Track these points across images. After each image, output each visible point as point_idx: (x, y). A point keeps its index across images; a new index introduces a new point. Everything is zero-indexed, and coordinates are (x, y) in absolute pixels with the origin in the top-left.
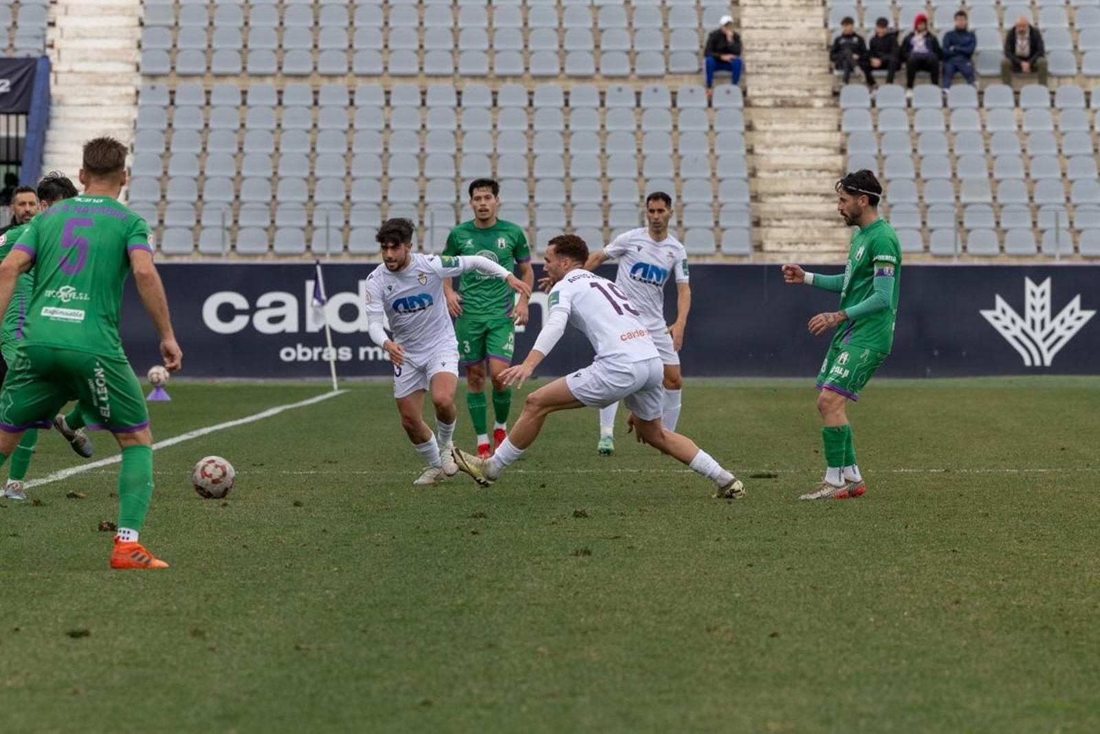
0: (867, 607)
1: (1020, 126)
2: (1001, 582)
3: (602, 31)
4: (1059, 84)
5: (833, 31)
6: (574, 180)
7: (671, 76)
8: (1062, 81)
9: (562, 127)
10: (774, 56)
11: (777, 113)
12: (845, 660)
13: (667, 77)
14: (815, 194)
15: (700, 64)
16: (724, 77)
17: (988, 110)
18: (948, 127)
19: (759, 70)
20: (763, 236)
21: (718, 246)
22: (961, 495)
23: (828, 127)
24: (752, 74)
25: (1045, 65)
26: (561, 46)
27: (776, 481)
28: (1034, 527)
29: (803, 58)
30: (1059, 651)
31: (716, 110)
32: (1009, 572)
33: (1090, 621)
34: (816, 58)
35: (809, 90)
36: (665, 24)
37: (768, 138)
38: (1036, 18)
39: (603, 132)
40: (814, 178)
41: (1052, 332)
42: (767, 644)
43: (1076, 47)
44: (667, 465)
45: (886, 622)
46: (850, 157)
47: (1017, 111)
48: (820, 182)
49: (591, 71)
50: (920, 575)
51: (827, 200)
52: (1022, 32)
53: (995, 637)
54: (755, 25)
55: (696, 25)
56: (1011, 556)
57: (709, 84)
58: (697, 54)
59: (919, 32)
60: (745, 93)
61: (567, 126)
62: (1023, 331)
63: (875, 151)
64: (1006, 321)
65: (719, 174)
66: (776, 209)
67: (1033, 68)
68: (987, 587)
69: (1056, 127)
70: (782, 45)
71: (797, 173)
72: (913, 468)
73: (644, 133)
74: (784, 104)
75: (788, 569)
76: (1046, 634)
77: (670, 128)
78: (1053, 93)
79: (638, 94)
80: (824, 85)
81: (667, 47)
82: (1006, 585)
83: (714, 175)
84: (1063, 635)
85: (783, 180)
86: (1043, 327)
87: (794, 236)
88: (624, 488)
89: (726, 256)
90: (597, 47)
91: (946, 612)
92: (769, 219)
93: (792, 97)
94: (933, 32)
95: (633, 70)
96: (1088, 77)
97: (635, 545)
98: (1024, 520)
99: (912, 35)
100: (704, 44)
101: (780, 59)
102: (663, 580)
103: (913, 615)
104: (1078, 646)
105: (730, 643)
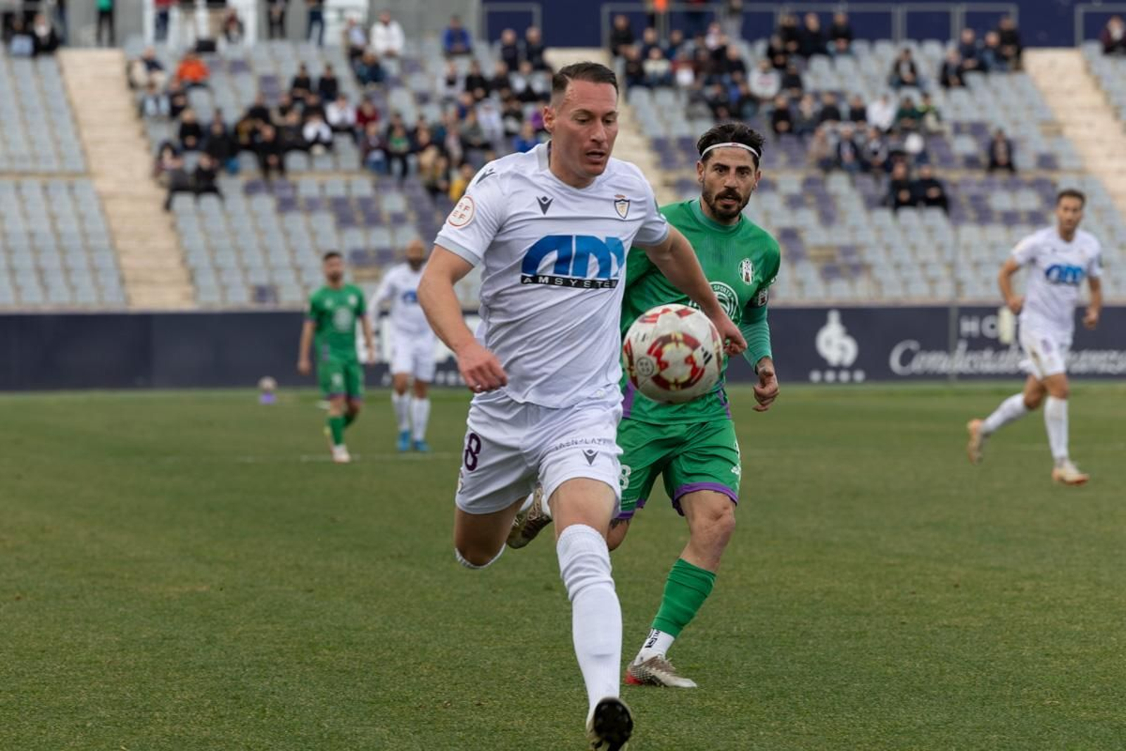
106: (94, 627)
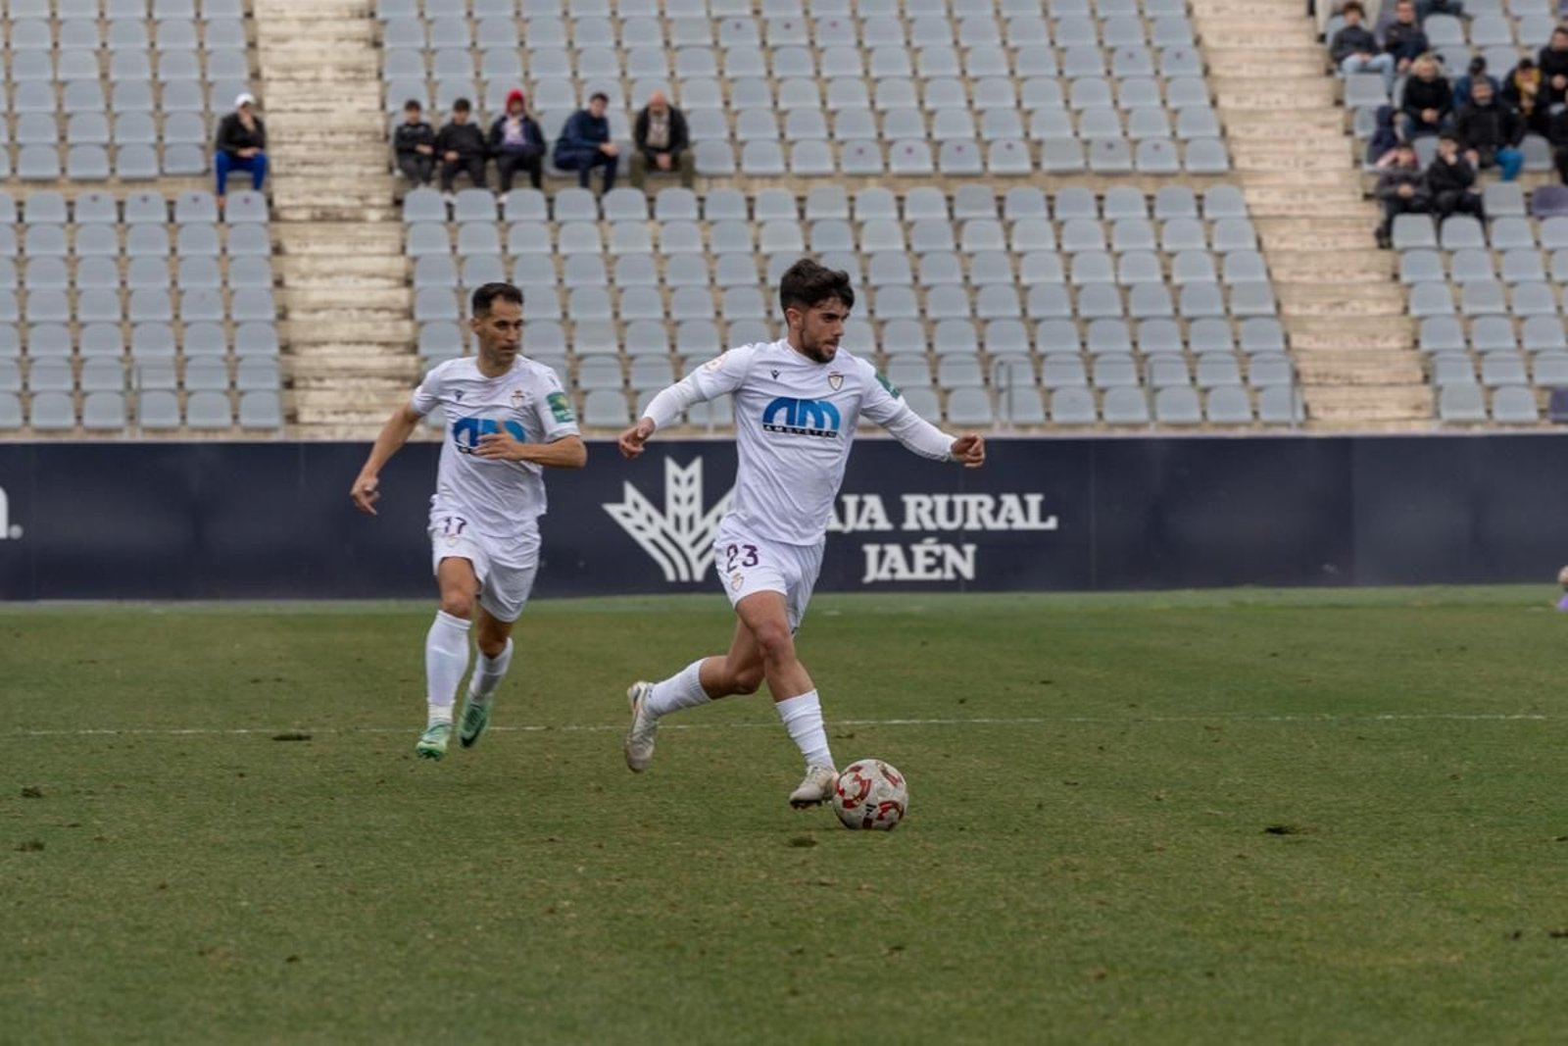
0: (425, 919)
1: (656, 246)
2: (615, 883)
3: (69, 116)
4: (710, 187)
5: (393, 115)
6: (32, 325)
7: (167, 180)
8: (715, 182)
9: (14, 252)
10: (310, 149)
11: (316, 230)
12: (390, 993)
13: (162, 180)
14: (370, 343)
15: (208, 162)
16: (240, 181)
17: (612, 223)
18: (555, 247)
19: (291, 170)
20: (298, 401)
21: (235, 417)
22: (567, 762)
23: (387, 249)
24: (280, 175)
25: (690, 161)
26: (12, 138)
27: (309, 745)
28: (665, 806)
29: (350, 154)
30: (690, 979)
31: (231, 226)
32: (625, 869)
33: (733, 936)
34: (369, 152)
35: (361, 198)
36: (158, 106)
37: (304, 264)
38: (676, 95)
39: (72, 259)
40: (369, 320)
41: (704, 533)
42: (283, 972)
43: (733, 135)
44: (158, 724)
45: (450, 939)
46: (420, 290)
47: (651, 227)
48: (377, 325)
49: (53, 171)
50: (503, 873)
51: (389, 351)
52: (658, 113)
53: (600, 959)
54: (284, 107)
55: (200, 107)
56: (631, 846)
57: (221, 190)
58: (203, 147)
59: (514, 114)
60: (270, 202)
61: (21, 250)
62: (665, 534)
63: (454, 283)
64: (639, 518)
65: (236, 316)
66: (315, 363)
67: (676, 164)
68: (595, 889)
69: (707, 246)
70: (322, 134)
71: (345, 313)
72: (502, 725)
73: (130, 259)
74: (326, 217)
75: (319, 867)
76: (673, 954)
77: (166, 251)
78: (701, 200)
79: (121, 204)
80: (381, 190)
81: (160, 138)
82: (620, 886)
83: (228, 317)
84: (697, 955)
85: (325, 323)
86: (691, 526)
87: (342, 402)
88: (95, 756)
89: (247, 430)
90: (63, 138)
91: (536, 925)
92: (305, 379)
93: (336, 207)
94: (533, 115)
95: (113, 170)
96: (751, 177)
97: (104, 835)
98: (654, 796)
99: (504, 119)
100: (214, 134)
101: (320, 154)
102: (142, 884)
103: (489, 929)
104: (717, 971)
105: (230, 970)
106: (1244, 1030)
